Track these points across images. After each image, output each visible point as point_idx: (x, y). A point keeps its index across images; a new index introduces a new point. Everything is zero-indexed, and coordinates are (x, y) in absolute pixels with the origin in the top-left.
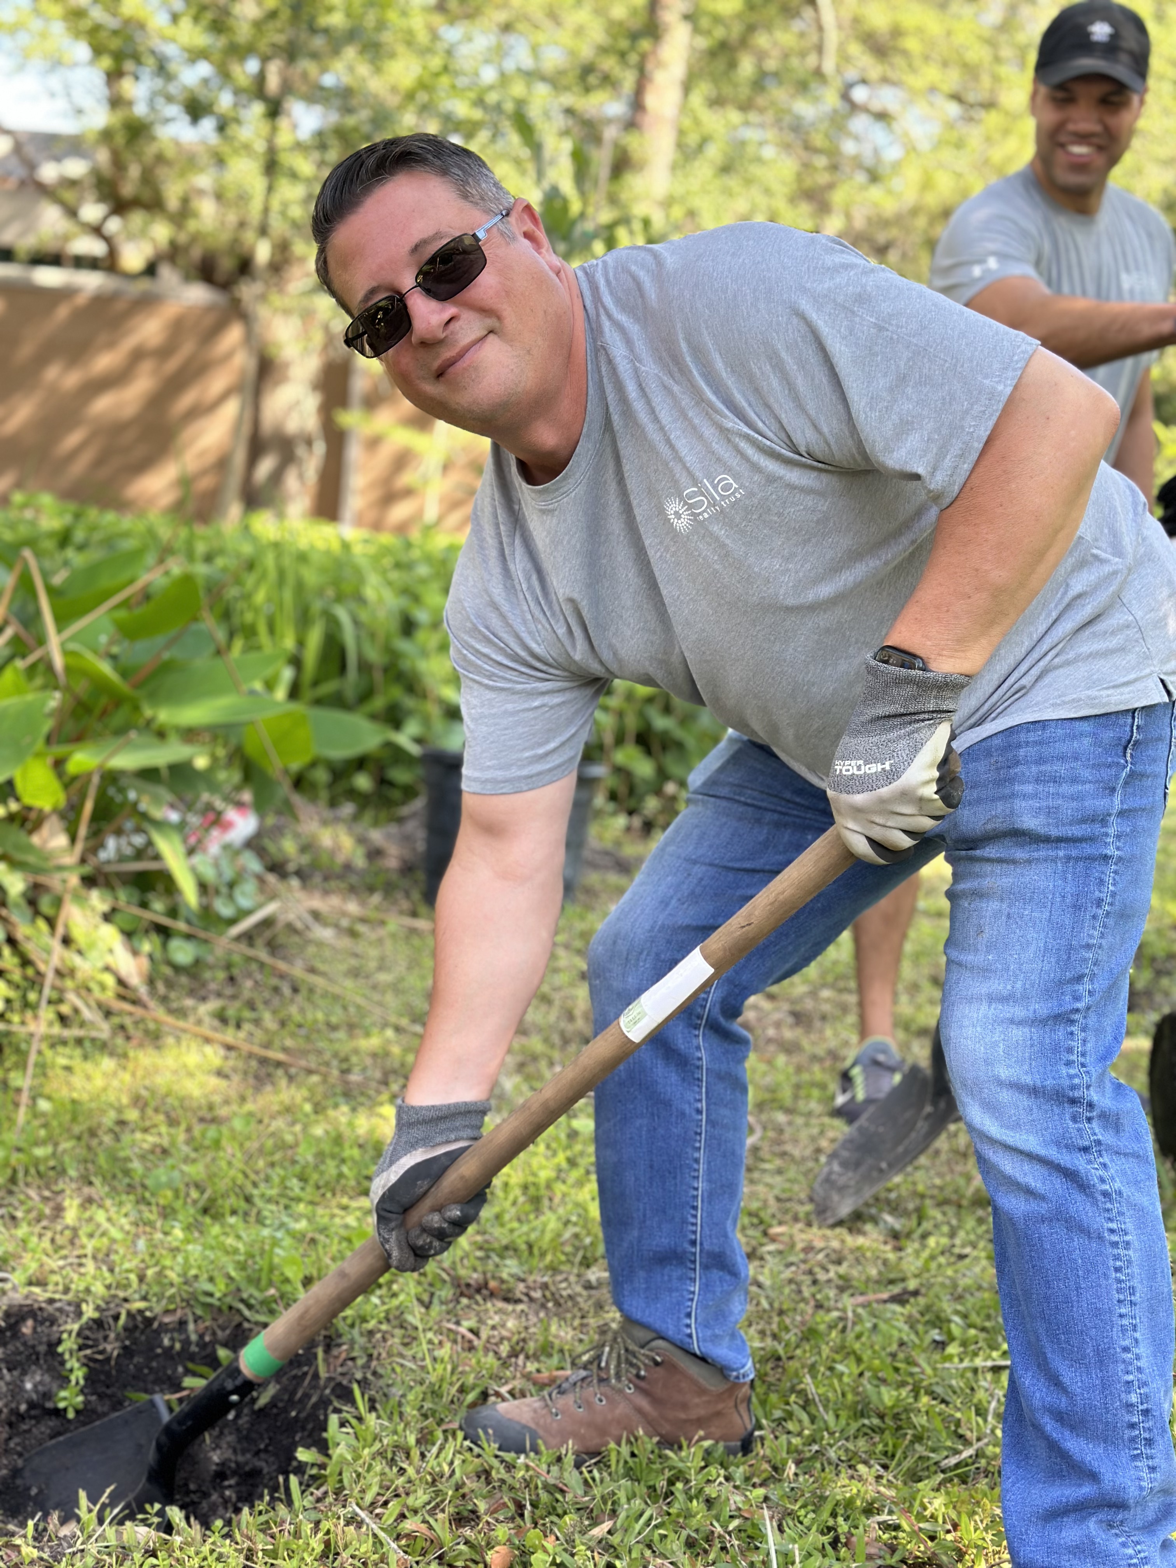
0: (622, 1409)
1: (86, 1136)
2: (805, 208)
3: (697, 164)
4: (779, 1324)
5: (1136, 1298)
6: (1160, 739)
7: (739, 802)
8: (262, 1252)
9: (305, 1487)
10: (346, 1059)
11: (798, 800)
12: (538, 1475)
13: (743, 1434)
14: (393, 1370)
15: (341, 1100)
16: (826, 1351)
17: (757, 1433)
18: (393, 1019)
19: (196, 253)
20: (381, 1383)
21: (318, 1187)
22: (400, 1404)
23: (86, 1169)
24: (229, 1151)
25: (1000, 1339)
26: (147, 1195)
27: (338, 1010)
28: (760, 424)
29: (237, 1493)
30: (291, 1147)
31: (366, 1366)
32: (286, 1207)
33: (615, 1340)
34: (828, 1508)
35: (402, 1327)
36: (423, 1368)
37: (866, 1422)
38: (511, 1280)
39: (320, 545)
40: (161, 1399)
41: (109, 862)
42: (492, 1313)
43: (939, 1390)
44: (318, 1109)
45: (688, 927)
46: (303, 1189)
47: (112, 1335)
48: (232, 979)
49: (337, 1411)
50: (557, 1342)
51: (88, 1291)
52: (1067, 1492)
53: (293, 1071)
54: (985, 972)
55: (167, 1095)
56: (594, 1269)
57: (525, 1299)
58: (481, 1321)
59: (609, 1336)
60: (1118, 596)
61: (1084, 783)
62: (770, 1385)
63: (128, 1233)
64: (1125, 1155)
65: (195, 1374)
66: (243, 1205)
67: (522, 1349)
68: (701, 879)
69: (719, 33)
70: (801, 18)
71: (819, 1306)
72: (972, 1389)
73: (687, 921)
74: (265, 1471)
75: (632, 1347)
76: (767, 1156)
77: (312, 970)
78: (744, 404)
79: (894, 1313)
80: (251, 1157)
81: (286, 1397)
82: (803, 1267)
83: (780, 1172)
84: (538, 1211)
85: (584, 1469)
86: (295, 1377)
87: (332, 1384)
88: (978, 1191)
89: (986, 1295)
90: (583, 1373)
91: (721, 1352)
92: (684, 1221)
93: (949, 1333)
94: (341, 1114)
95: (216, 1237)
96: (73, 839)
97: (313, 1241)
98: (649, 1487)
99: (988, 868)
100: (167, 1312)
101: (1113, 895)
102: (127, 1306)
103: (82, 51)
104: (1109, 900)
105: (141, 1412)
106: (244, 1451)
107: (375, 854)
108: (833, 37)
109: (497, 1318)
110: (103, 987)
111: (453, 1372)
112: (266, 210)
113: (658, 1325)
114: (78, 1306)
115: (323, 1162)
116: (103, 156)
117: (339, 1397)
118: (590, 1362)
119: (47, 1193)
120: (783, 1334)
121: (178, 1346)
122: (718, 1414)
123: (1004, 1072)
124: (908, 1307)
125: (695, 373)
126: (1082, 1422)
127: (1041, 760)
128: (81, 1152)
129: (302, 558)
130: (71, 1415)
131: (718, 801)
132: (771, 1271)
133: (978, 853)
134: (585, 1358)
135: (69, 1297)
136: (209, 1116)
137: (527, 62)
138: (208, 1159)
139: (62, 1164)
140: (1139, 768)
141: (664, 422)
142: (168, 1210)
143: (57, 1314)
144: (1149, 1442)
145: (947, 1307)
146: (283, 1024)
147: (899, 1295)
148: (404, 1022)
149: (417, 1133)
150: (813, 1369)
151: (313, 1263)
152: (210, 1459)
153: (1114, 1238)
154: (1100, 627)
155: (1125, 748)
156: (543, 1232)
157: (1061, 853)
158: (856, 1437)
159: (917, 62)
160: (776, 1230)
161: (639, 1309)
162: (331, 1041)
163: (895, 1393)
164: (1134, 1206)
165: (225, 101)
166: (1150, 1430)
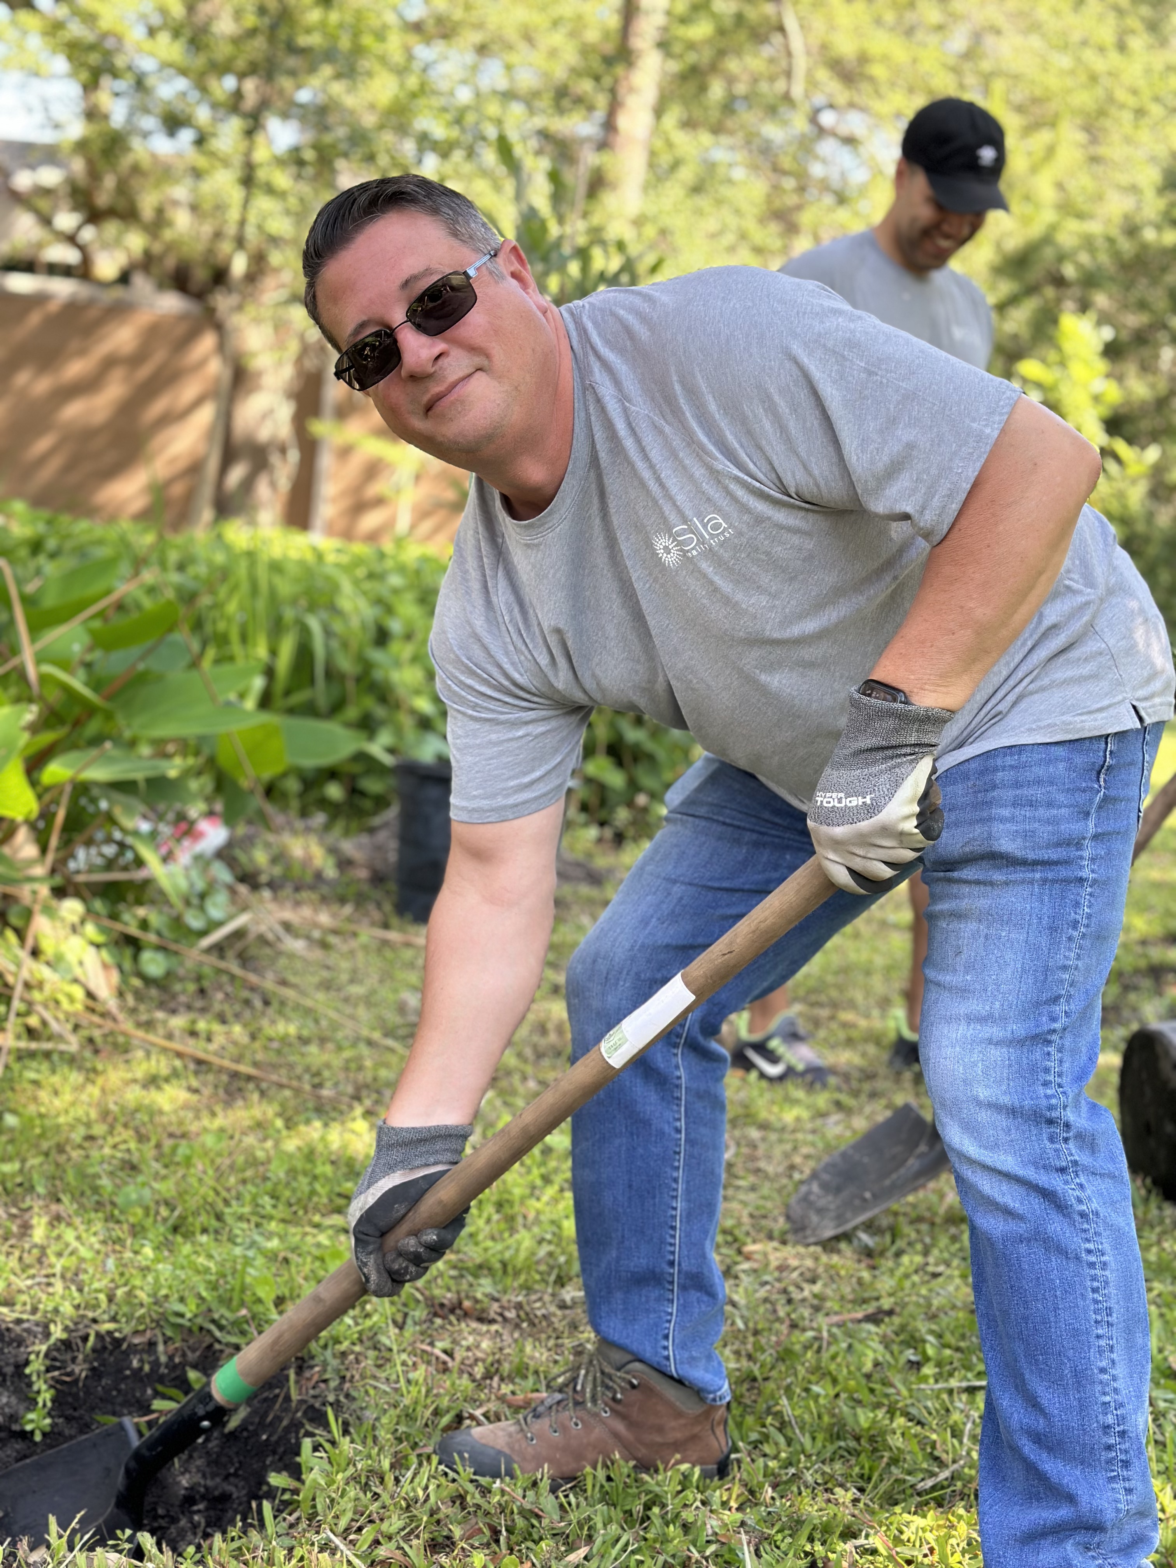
0: (598, 1432)
1: (53, 1153)
2: (774, 228)
3: (668, 184)
4: (754, 1344)
5: (1113, 1319)
6: (1132, 763)
7: (718, 821)
8: (234, 1272)
9: (277, 1512)
10: (318, 1074)
11: (777, 820)
12: (514, 1501)
13: (721, 1456)
14: (367, 1392)
15: (311, 1114)
16: (801, 1371)
17: (733, 1456)
18: (365, 1032)
19: (170, 263)
20: (354, 1406)
21: (290, 1205)
22: (374, 1428)
23: (54, 1186)
24: (200, 1167)
25: (974, 1359)
26: (116, 1212)
27: (310, 1023)
28: (751, 466)
29: (206, 1518)
30: (263, 1164)
31: (339, 1388)
32: (257, 1225)
33: (591, 1362)
34: (805, 1532)
35: (375, 1348)
36: (396, 1390)
37: (842, 1444)
38: (486, 1300)
39: (294, 554)
40: (129, 1422)
41: (78, 872)
42: (466, 1334)
43: (913, 1411)
44: (290, 1124)
45: (667, 946)
46: (274, 1207)
47: (81, 1357)
48: (202, 991)
49: (311, 1435)
50: (532, 1363)
51: (56, 1311)
52: (1044, 1514)
53: (264, 1085)
54: (963, 992)
55: (137, 1110)
56: (568, 1288)
57: (499, 1319)
58: (455, 1342)
59: (585, 1359)
60: (1091, 625)
61: (1060, 807)
62: (746, 1406)
63: (98, 1252)
64: (1102, 1175)
65: (164, 1397)
66: (214, 1223)
67: (497, 1370)
68: (681, 898)
69: (692, 58)
70: (770, 43)
71: (794, 1326)
72: (948, 1410)
73: (667, 940)
74: (235, 1496)
75: (608, 1370)
76: (741, 1173)
77: (284, 983)
78: (737, 446)
79: (869, 1332)
80: (222, 1175)
81: (257, 1420)
82: (777, 1285)
83: (753, 1188)
84: (513, 1230)
85: (561, 1495)
86: (266, 1400)
87: (304, 1407)
88: (951, 1208)
89: (961, 1315)
90: (558, 1396)
91: (698, 1374)
92: (662, 1242)
93: (924, 1353)
94: (314, 1131)
95: (187, 1257)
96: (44, 850)
97: (286, 1261)
98: (625, 1512)
99: (966, 889)
100: (136, 1332)
101: (1089, 916)
102: (96, 1327)
103: (60, 64)
104: (1085, 921)
105: (109, 1435)
106: (214, 1476)
107: (344, 863)
108: (801, 63)
109: (471, 1339)
110: (71, 999)
111: (427, 1396)
112: (242, 223)
113: (635, 1347)
114: (46, 1327)
115: (295, 1179)
116: (78, 165)
117: (311, 1420)
118: (565, 1385)
119: (14, 1211)
120: (758, 1354)
121: (147, 1368)
122: (694, 1438)
123: (983, 1093)
124: (883, 1326)
125: (688, 415)
126: (1060, 1443)
127: (1017, 785)
128: (50, 1168)
129: (276, 567)
130: (38, 1437)
131: (697, 821)
132: (746, 1290)
133: (955, 874)
134: (560, 1380)
135: (38, 1317)
136: (178, 1132)
137: (502, 84)
138: (180, 1174)
139: (30, 1180)
140: (1112, 793)
141: (654, 460)
142: (138, 1229)
143: (25, 1334)
144: (1126, 1464)
145: (922, 1327)
146: (253, 1037)
147: (874, 1314)
148: (376, 1035)
149: (396, 1155)
150: (788, 1390)
151: (286, 1282)
152: (179, 1483)
153: (1093, 1259)
154: (1073, 654)
155: (1099, 773)
156: (517, 1250)
157: (1038, 875)
158: (832, 1460)
159: (884, 89)
160: (750, 1248)
161: (615, 1329)
162: (303, 1055)
163: (871, 1415)
164: (1109, 1226)
165: (203, 115)
166: (1126, 1452)
